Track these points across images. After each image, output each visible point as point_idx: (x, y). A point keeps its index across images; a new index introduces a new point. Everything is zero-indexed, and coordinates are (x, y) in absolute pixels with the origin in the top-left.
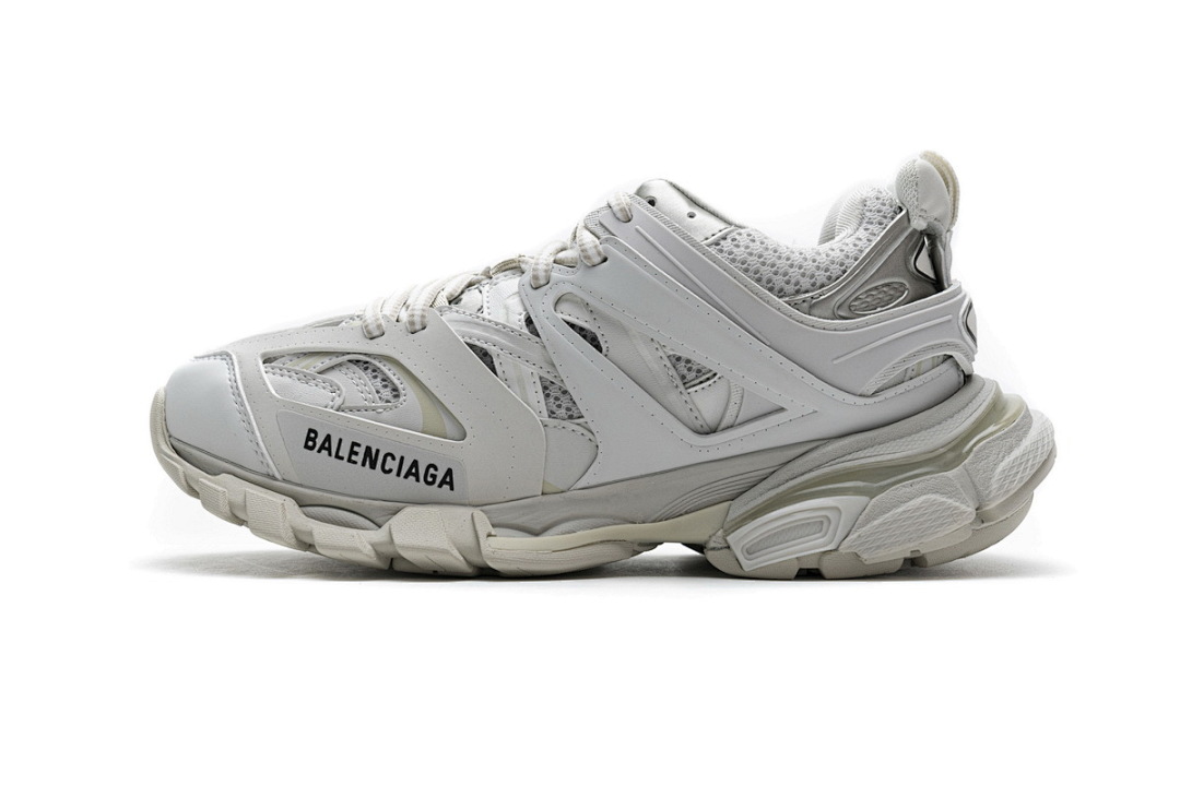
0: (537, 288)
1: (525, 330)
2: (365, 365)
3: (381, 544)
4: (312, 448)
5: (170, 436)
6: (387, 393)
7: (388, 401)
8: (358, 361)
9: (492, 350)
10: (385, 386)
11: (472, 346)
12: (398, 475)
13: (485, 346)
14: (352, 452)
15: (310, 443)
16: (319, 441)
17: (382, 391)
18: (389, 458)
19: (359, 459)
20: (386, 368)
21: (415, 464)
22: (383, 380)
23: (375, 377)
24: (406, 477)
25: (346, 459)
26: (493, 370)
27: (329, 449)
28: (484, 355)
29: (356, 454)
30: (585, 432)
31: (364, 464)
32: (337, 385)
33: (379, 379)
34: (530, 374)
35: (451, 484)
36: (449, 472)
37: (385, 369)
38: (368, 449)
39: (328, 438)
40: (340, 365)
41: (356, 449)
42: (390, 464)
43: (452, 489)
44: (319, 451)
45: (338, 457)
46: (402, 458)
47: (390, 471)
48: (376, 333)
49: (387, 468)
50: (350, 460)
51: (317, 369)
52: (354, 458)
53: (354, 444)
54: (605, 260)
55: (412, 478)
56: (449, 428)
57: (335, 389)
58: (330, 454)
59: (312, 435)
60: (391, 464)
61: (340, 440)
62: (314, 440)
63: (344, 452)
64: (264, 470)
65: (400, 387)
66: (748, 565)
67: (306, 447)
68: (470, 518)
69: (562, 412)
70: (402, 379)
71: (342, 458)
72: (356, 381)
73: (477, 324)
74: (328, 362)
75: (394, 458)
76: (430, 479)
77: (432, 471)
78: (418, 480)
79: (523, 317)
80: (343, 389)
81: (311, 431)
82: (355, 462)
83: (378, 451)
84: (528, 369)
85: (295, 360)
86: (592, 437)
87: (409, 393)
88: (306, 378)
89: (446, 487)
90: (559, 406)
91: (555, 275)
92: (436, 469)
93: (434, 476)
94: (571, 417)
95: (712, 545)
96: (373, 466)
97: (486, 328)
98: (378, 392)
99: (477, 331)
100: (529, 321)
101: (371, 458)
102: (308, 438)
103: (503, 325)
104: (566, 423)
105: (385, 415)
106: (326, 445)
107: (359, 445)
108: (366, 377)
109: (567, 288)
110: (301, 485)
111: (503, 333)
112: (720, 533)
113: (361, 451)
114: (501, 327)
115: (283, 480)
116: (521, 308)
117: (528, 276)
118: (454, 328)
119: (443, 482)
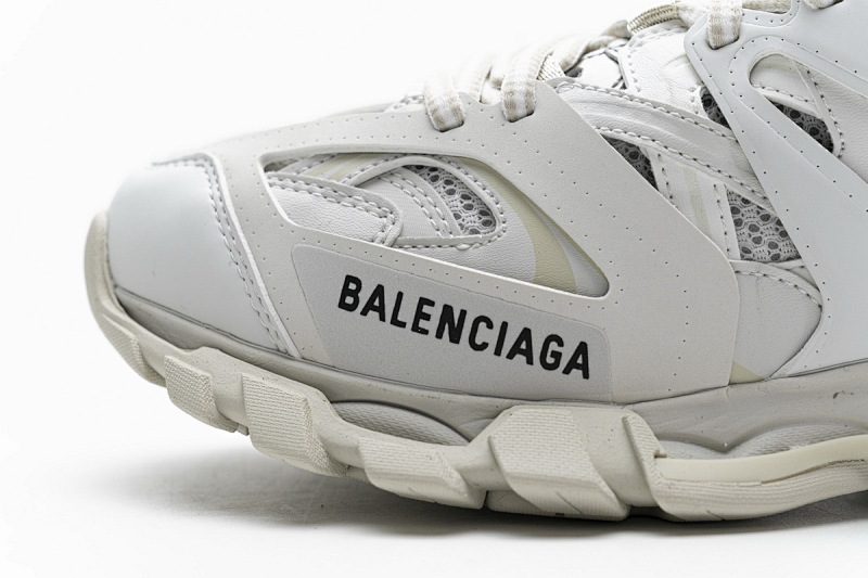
0: (717, 48)
1: (703, 115)
2: (433, 174)
3: (475, 470)
4: (351, 308)
5: (116, 286)
6: (472, 218)
7: (474, 232)
8: (420, 168)
9: (649, 148)
10: (469, 207)
11: (613, 141)
12: (498, 352)
13: (637, 141)
14: (421, 315)
15: (350, 300)
16: (364, 296)
17: (463, 215)
18: (482, 325)
19: (432, 325)
20: (469, 178)
21: (526, 334)
22: (465, 197)
23: (451, 192)
24: (510, 356)
25: (409, 325)
26: (650, 177)
27: (381, 310)
28: (634, 155)
29: (427, 317)
30: (801, 283)
31: (439, 335)
32: (389, 206)
33: (457, 196)
34: (712, 187)
35: (585, 369)
36: (582, 349)
37: (468, 180)
38: (448, 310)
39: (379, 291)
40: (391, 173)
41: (426, 309)
42: (484, 334)
43: (586, 376)
44: (364, 313)
45: (395, 322)
46: (504, 326)
47: (484, 346)
48: (451, 121)
49: (478, 341)
50: (416, 328)
51: (354, 179)
52: (423, 324)
53: (423, 302)
55: (520, 359)
56: (580, 276)
57: (386, 211)
58: (382, 318)
59: (352, 286)
60: (486, 335)
61: (400, 295)
62: (355, 294)
63: (407, 314)
64: (271, 342)
65: (495, 208)
67: (342, 305)
68: (620, 425)
69: (762, 250)
70: (497, 195)
71: (403, 325)
72: (420, 198)
73: (623, 106)
74: (371, 168)
75: (490, 325)
76: (550, 360)
77: (553, 346)
78: (530, 361)
79: (697, 95)
80: (401, 212)
81: (349, 279)
82: (425, 332)
83: (463, 313)
84: (708, 179)
85: (318, 167)
86: (812, 291)
87: (512, 221)
88: (337, 194)
89: (576, 373)
90: (757, 241)
91: (749, 26)
92: (561, 343)
93: (557, 355)
94: (776, 258)
96: (455, 338)
97: (637, 112)
98: (457, 216)
99: (623, 118)
100: (708, 101)
101: (451, 324)
102: (346, 292)
103: (666, 106)
104: (770, 268)
105: (473, 253)
106: (376, 303)
107: (432, 304)
108: (436, 192)
109: (773, 47)
110: (333, 368)
111: (668, 119)
113: (436, 313)
114: (663, 112)
115: (304, 359)
116: (692, 82)
117: (699, 31)
118: (581, 111)
119: (572, 365)
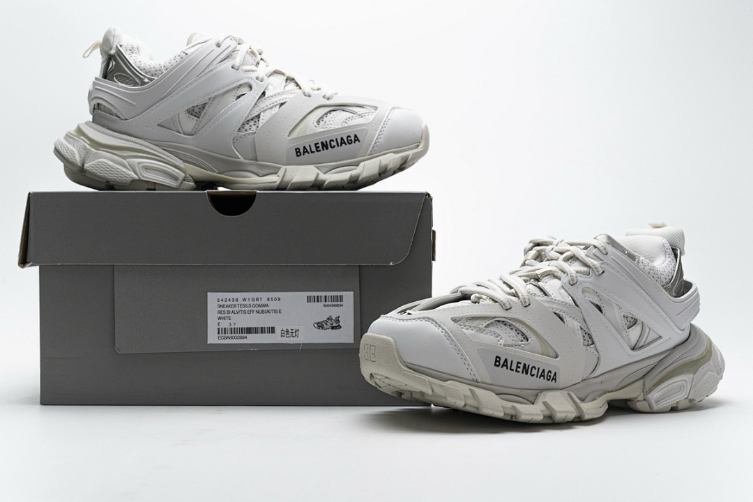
0: (572, 285)
1: (574, 305)
2: (505, 323)
4: (498, 366)
5: (405, 363)
7: (522, 341)
8: (499, 321)
9: (561, 313)
11: (555, 313)
12: (537, 377)
14: (518, 367)
15: (497, 364)
16: (502, 362)
19: (520, 370)
20: (517, 325)
21: (543, 371)
22: (516, 330)
23: (512, 329)
24: (540, 377)
26: (563, 322)
27: (507, 366)
28: (558, 315)
29: (519, 367)
30: (595, 351)
31: (523, 373)
32: (497, 334)
33: (514, 330)
34: (577, 326)
35: (555, 379)
36: (555, 374)
38: (525, 365)
39: (506, 360)
40: (491, 323)
41: (519, 365)
43: (556, 382)
44: (502, 367)
45: (511, 369)
46: (539, 368)
47: (534, 375)
48: (508, 307)
49: (533, 373)
50: (516, 371)
51: (484, 326)
52: (518, 369)
53: (518, 363)
54: (603, 272)
55: (542, 378)
56: (551, 353)
58: (507, 368)
59: (498, 359)
60: (534, 372)
61: (512, 361)
62: (499, 362)
64: (472, 378)
65: (526, 334)
66: (656, 408)
67: (495, 365)
69: (586, 342)
70: (527, 330)
71: (513, 370)
72: (505, 331)
74: (488, 322)
75: (535, 369)
76: (548, 378)
77: (550, 374)
78: (544, 379)
79: (571, 299)
80: (501, 336)
81: (497, 357)
82: (519, 372)
83: (529, 366)
84: (576, 323)
85: (469, 322)
86: (596, 353)
87: (532, 338)
88: (481, 331)
89: (554, 381)
90: (585, 340)
91: (579, 278)
93: (550, 376)
94: (589, 345)
95: (639, 399)
96: (527, 373)
98: (517, 336)
100: (574, 301)
101: (526, 369)
102: (496, 361)
104: (588, 348)
105: (526, 348)
106: (505, 364)
107: (520, 363)
108: (508, 329)
109: (588, 285)
110: (492, 385)
112: (642, 394)
113: (521, 366)
114: (565, 304)
115: (482, 382)
116: (567, 295)
117: (565, 279)
118: (545, 304)
119: (553, 379)
